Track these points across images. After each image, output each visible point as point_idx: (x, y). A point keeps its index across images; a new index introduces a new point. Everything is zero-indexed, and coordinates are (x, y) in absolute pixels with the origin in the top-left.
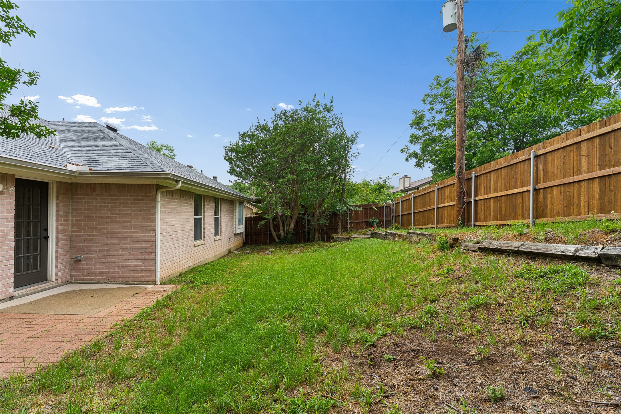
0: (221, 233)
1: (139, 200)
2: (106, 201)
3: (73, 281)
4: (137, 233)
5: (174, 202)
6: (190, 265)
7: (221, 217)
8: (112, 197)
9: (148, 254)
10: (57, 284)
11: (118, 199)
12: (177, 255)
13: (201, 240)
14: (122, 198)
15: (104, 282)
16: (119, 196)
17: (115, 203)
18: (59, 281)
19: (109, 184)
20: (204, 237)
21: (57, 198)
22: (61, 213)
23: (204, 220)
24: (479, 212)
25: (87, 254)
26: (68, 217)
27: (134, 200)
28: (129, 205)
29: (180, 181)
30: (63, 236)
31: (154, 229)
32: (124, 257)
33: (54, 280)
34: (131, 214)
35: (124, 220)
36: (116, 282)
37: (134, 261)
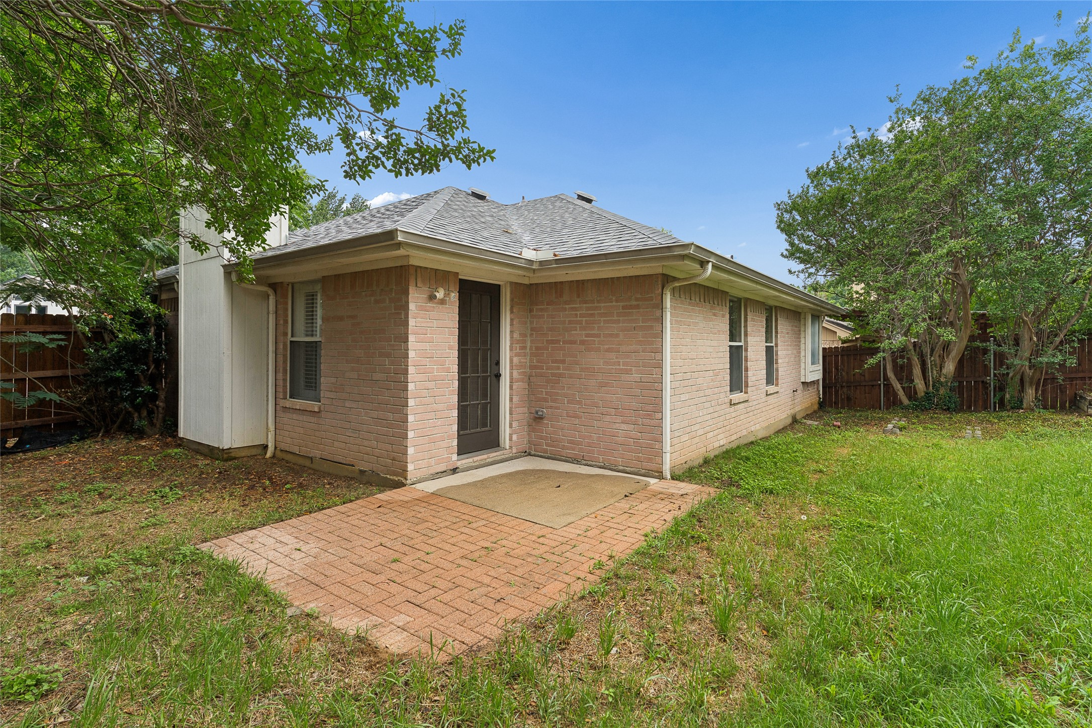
1: (631, 307)
2: (578, 313)
3: (533, 453)
4: (628, 372)
5: (693, 310)
6: (722, 443)
7: (776, 345)
8: (588, 305)
9: (649, 415)
10: (512, 454)
11: (596, 308)
12: (699, 420)
13: (741, 392)
14: (603, 305)
15: (575, 461)
16: (598, 302)
17: (592, 315)
18: (514, 451)
19: (583, 282)
20: (747, 386)
21: (512, 312)
22: (516, 335)
23: (746, 350)
25: (551, 407)
26: (524, 342)
27: (624, 308)
28: (615, 318)
29: (709, 261)
30: (520, 374)
31: (660, 366)
32: (607, 418)
33: (508, 448)
34: (617, 336)
35: (606, 346)
36: (594, 463)
37: (624, 426)
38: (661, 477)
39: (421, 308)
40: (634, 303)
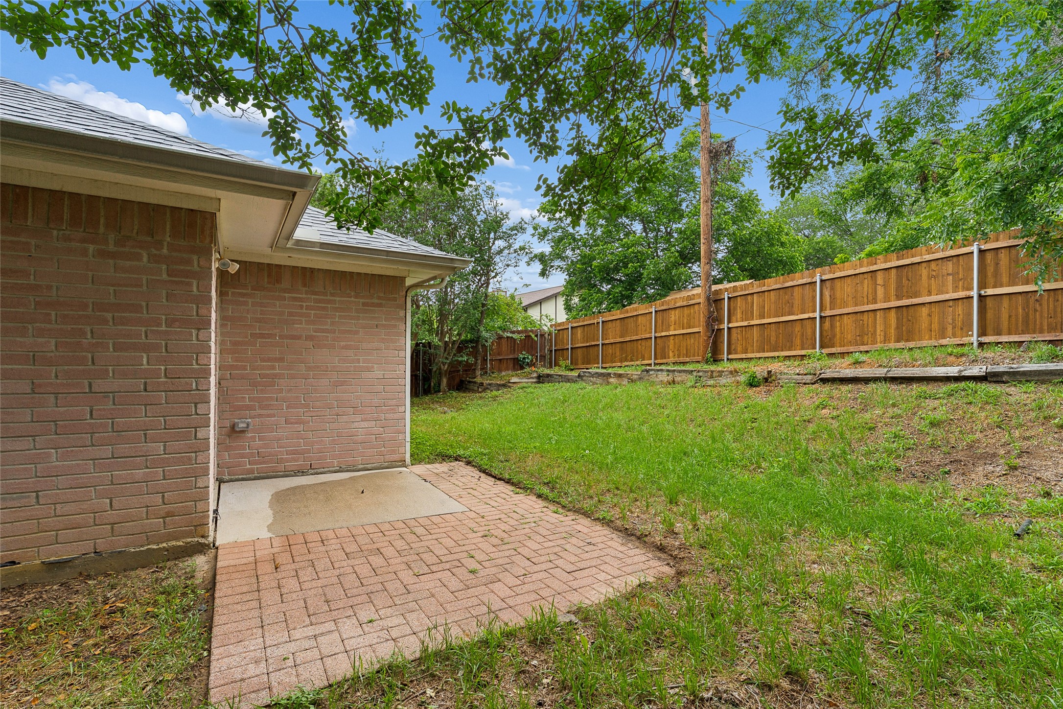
1: (373, 305)
2: (304, 304)
4: (369, 369)
8: (317, 297)
9: (392, 409)
11: (329, 302)
14: (338, 299)
15: (298, 473)
16: (332, 295)
17: (324, 309)
19: (312, 270)
24: (733, 342)
25: (260, 416)
27: (364, 304)
28: (354, 314)
31: (403, 362)
32: (344, 418)
34: (357, 333)
35: (344, 343)
36: (326, 469)
37: (365, 424)
38: (405, 464)
40: (376, 301)
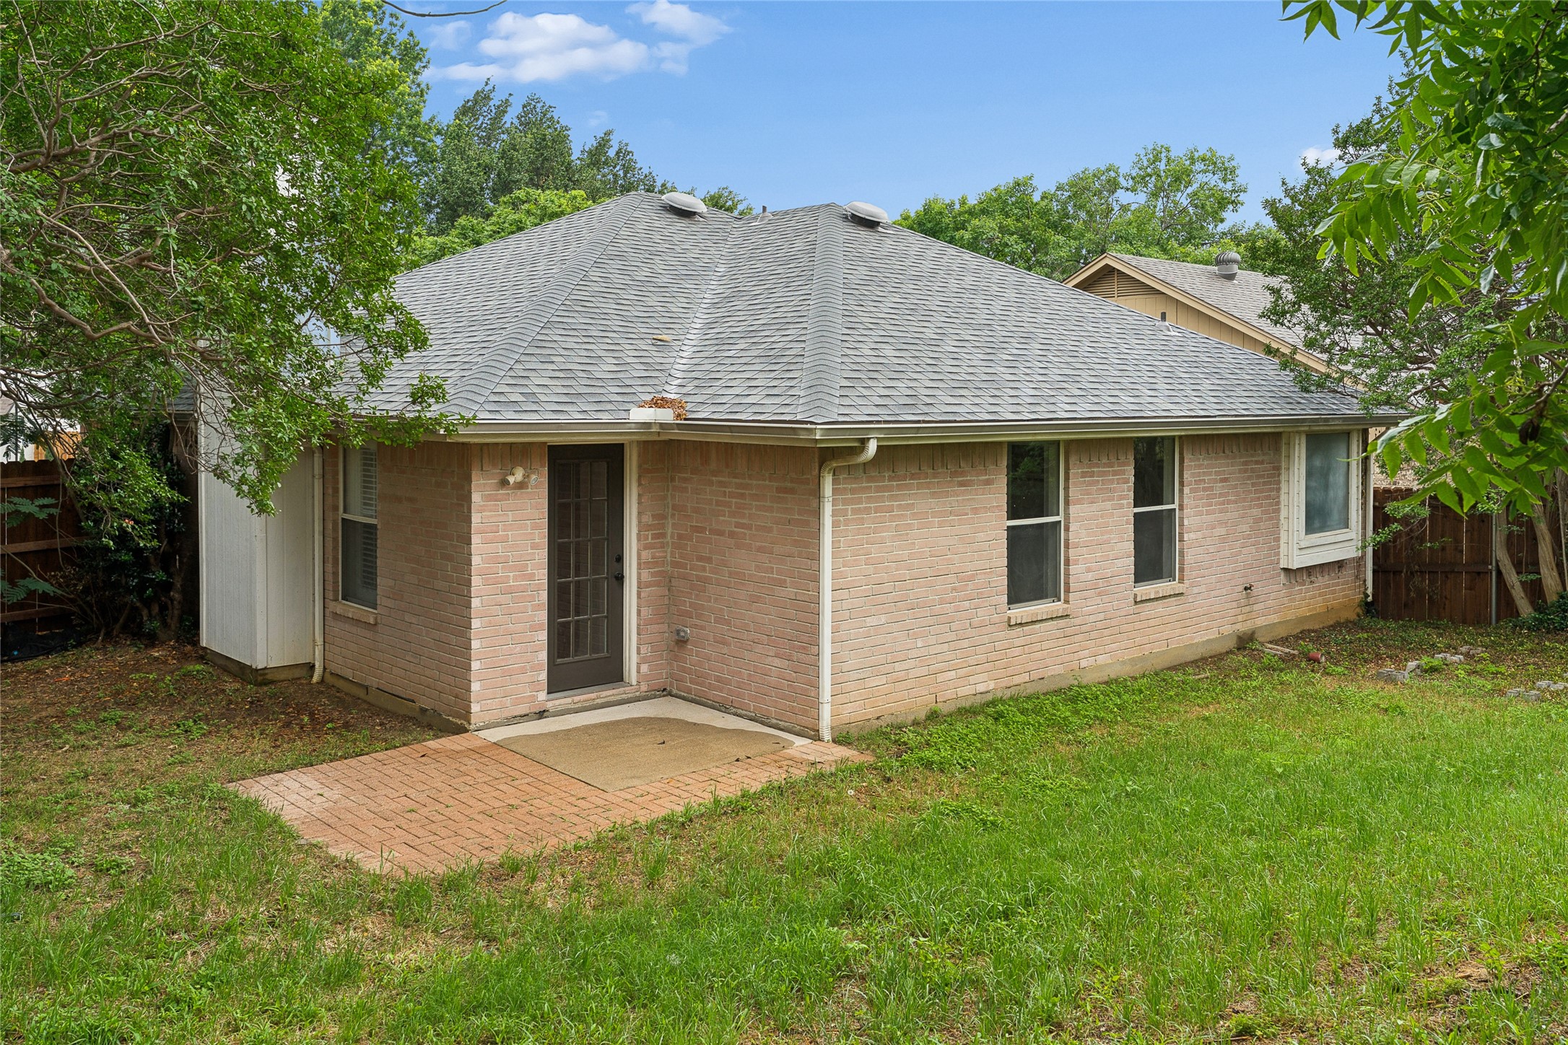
0: (1182, 570)
2: (727, 490)
3: (675, 691)
4: (782, 584)
5: (908, 487)
6: (981, 688)
7: (1181, 507)
8: (737, 481)
9: (804, 648)
10: (638, 694)
11: (747, 487)
12: (914, 653)
13: (1059, 600)
14: (754, 482)
15: (722, 707)
16: (749, 477)
17: (742, 496)
18: (644, 687)
20: (1067, 591)
21: (640, 484)
22: (646, 519)
23: (1067, 529)
25: (696, 626)
26: (663, 526)
27: (778, 490)
28: (768, 504)
29: (869, 439)
30: (653, 574)
31: (816, 579)
32: (759, 648)
33: (634, 682)
34: (770, 530)
35: (758, 544)
36: (744, 712)
37: (777, 662)
38: (817, 737)
39: (488, 498)
40: (789, 485)
